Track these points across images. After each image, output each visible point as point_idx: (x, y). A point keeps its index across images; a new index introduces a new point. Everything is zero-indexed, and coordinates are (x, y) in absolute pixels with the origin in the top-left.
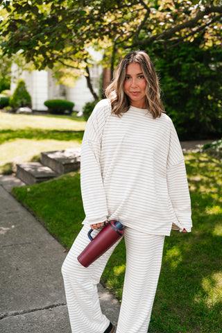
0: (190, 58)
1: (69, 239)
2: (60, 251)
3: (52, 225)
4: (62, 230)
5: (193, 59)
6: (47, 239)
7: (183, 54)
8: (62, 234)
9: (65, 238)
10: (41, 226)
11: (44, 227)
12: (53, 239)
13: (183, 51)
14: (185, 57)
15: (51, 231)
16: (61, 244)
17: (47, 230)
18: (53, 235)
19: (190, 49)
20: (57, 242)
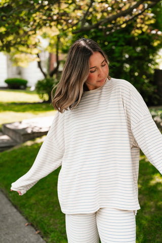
0: (121, 42)
1: (30, 211)
2: (23, 224)
3: (14, 196)
4: (24, 201)
5: (123, 44)
6: (10, 211)
7: (116, 39)
8: (23, 206)
9: (27, 210)
10: (4, 196)
11: (7, 197)
12: (15, 210)
13: (115, 37)
14: (117, 42)
15: (13, 201)
16: (23, 216)
17: (9, 200)
18: (16, 207)
19: (121, 35)
20: (18, 214)
